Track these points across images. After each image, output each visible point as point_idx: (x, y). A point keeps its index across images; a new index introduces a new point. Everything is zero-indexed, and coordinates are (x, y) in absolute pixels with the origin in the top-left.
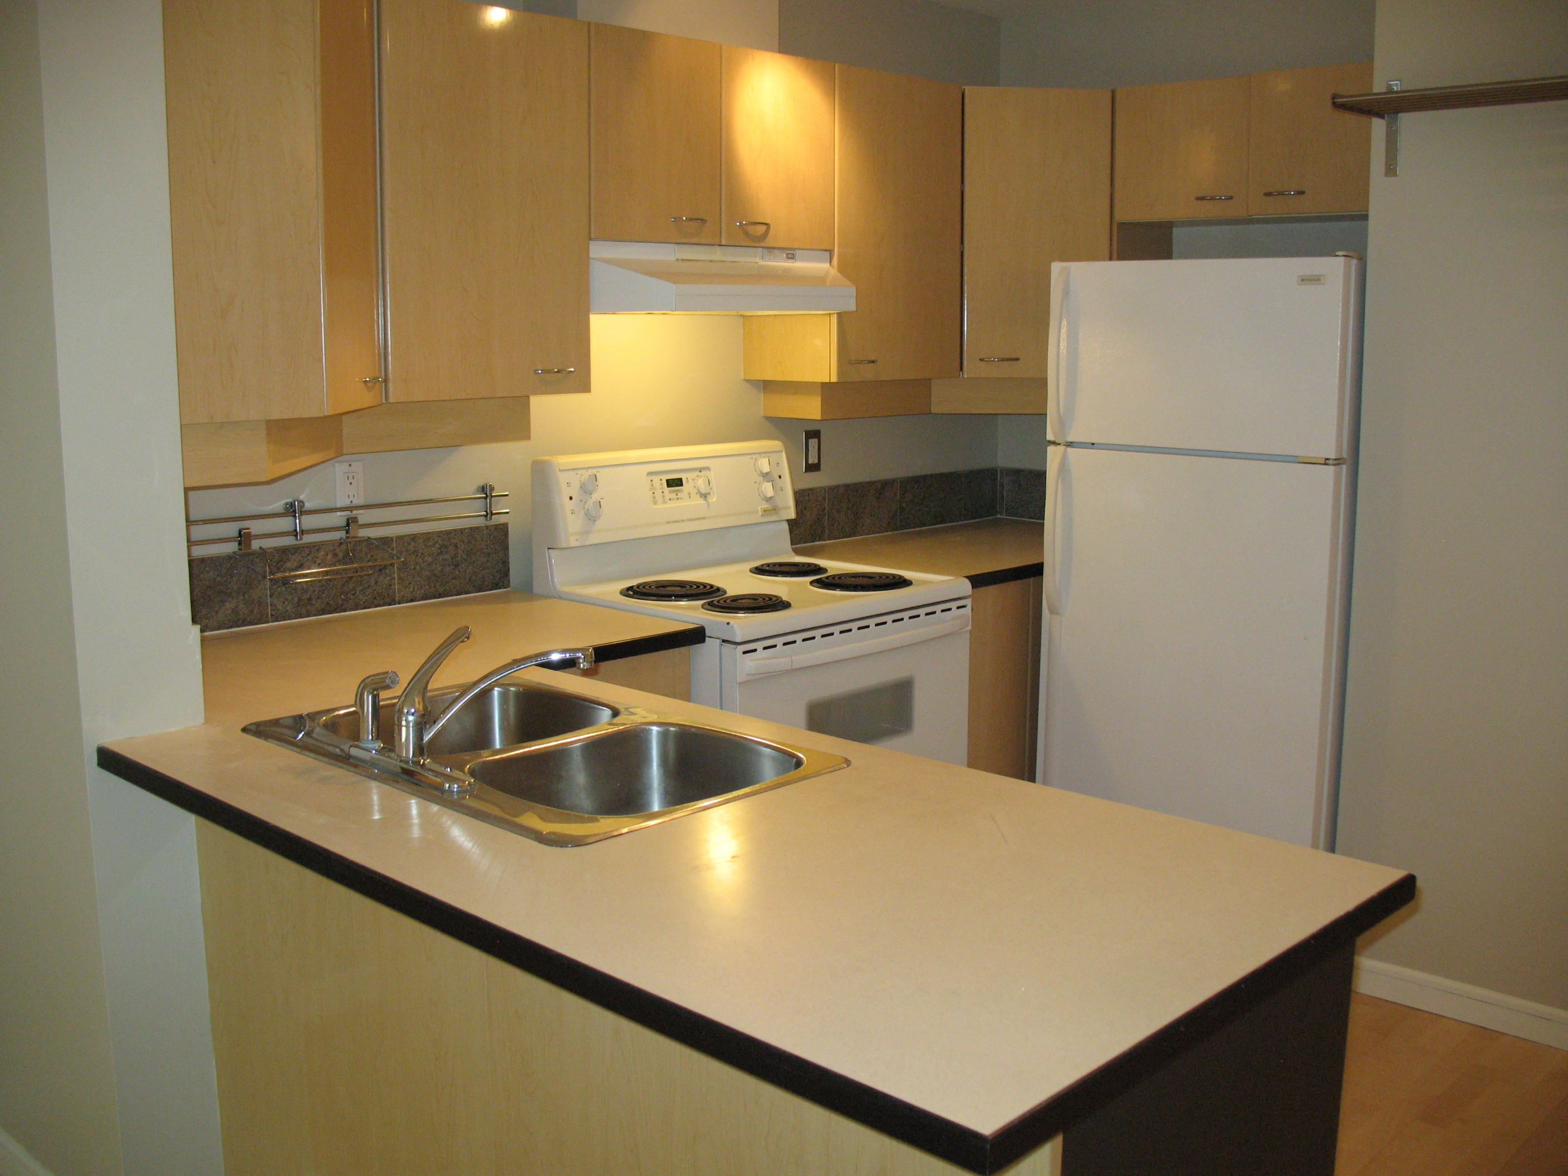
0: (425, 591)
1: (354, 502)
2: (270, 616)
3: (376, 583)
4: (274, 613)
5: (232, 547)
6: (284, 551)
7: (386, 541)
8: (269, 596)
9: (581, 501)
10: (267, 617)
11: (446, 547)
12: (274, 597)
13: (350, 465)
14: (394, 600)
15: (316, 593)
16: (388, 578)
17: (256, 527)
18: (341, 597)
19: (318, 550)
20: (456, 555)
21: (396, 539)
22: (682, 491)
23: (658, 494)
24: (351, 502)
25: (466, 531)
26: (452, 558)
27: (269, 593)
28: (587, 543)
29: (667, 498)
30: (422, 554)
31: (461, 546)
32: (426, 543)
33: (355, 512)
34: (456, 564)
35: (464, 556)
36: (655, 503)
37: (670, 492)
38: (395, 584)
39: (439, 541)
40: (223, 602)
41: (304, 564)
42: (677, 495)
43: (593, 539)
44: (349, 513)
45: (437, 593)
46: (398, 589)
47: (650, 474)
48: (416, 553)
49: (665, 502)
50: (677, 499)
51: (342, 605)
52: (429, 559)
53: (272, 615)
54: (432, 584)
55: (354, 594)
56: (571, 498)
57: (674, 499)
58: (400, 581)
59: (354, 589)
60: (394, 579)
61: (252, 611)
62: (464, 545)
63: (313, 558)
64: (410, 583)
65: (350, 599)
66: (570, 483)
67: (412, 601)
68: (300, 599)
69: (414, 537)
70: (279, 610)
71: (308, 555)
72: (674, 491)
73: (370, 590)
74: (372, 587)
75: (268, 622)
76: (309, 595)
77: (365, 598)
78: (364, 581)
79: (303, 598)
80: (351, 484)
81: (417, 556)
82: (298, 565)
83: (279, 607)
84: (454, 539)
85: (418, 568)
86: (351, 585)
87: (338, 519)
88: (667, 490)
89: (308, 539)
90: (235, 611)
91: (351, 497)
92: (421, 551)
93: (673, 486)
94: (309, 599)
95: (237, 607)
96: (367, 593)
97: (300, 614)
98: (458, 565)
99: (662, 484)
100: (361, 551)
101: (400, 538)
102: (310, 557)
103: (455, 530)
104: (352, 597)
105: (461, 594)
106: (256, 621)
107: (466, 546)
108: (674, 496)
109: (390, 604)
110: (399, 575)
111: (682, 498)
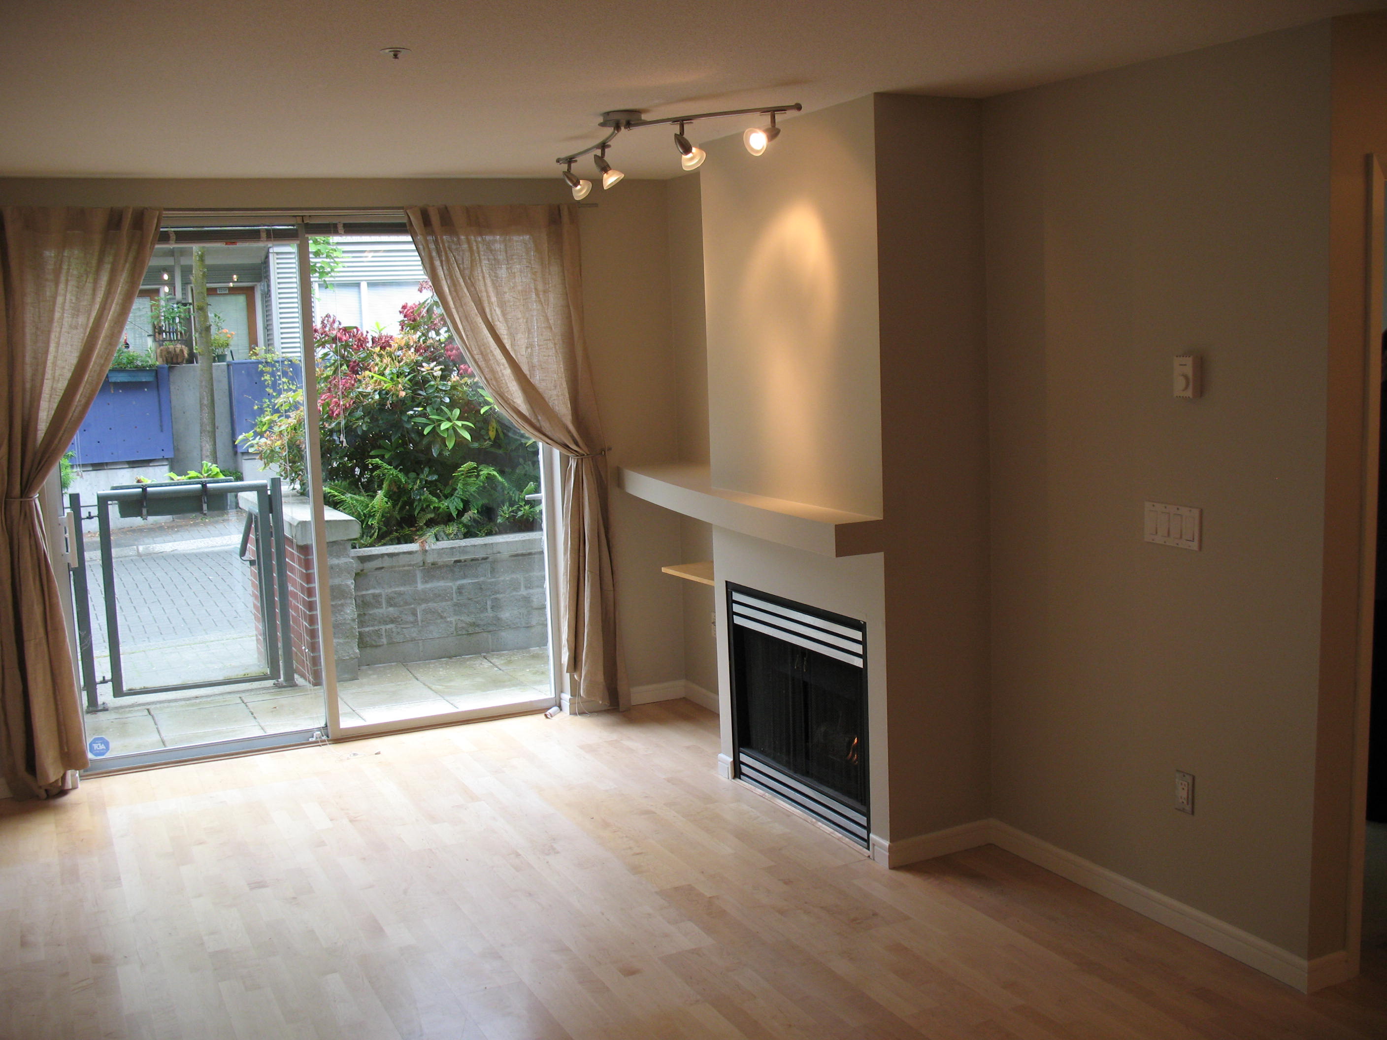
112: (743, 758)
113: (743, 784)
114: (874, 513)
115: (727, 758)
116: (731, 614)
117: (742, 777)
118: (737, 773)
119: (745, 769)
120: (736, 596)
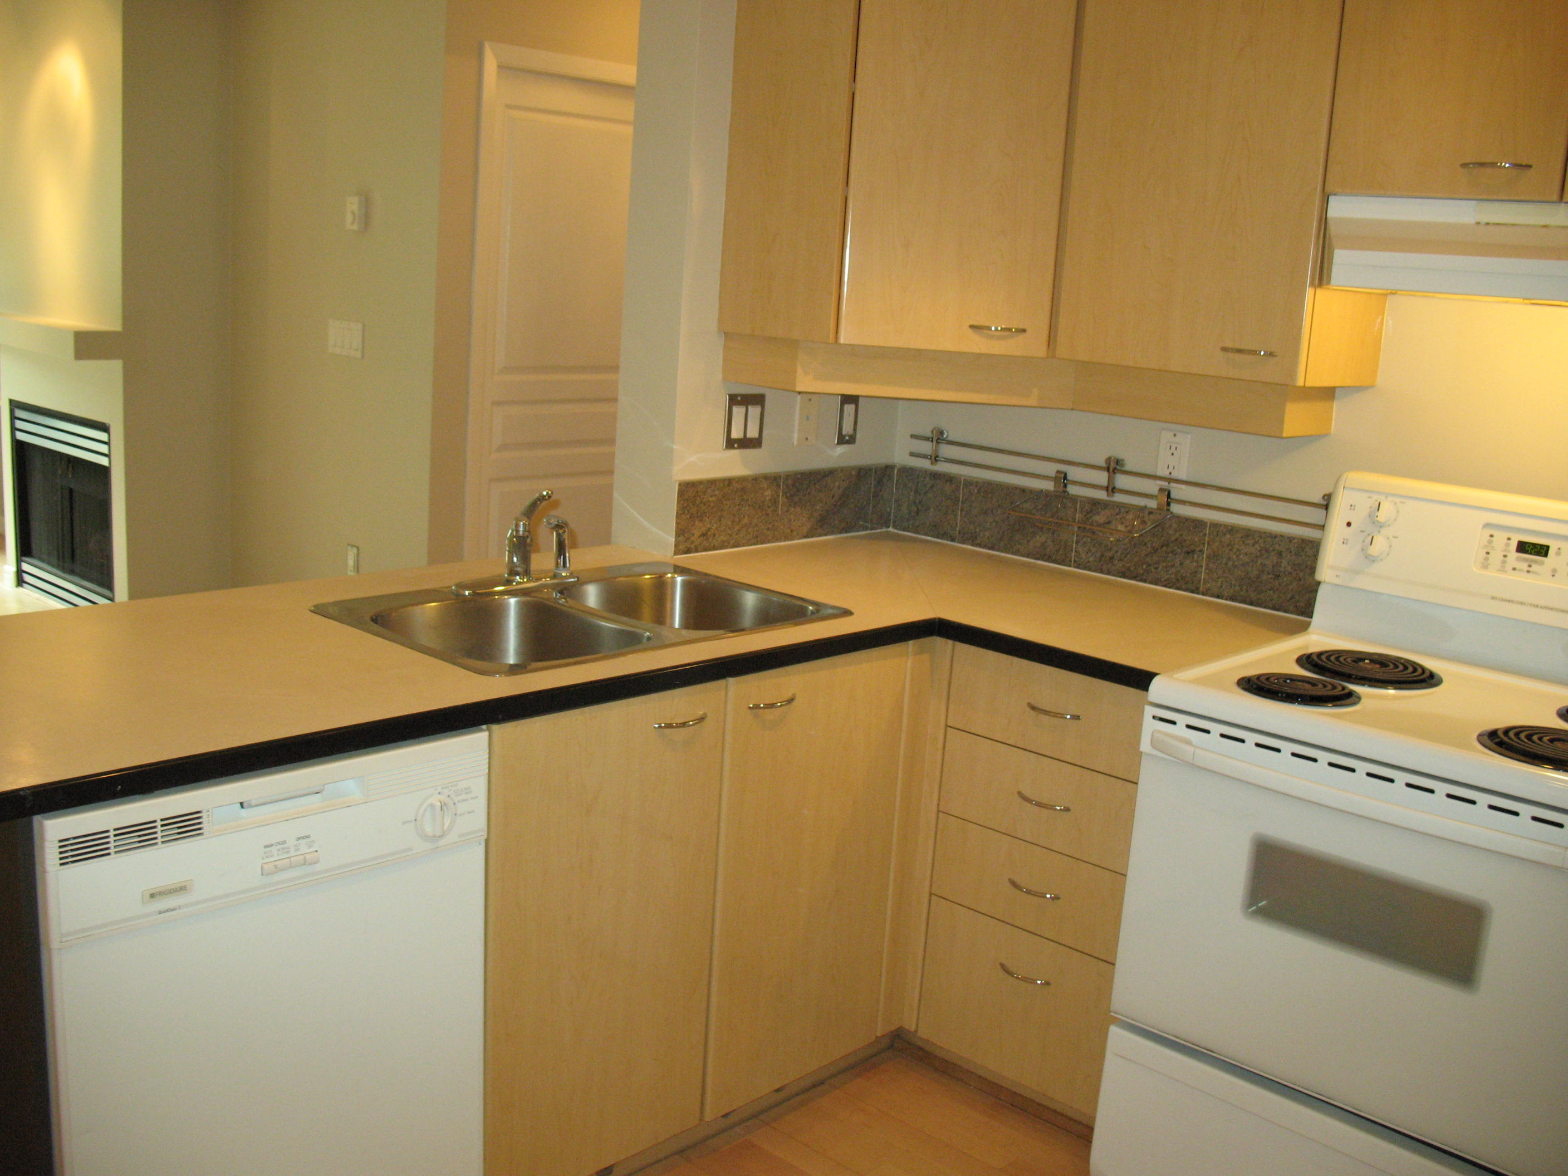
0: (1234, 591)
1: (1172, 474)
2: (1073, 561)
3: (1181, 564)
4: (1077, 559)
5: (1049, 486)
6: (1095, 503)
7: (1198, 524)
8: (1075, 542)
9: (1362, 531)
10: (1070, 561)
11: (1267, 551)
12: (1080, 544)
13: (1175, 435)
14: (1198, 588)
15: (1119, 554)
16: (1195, 564)
17: (1074, 473)
18: (1142, 567)
19: (1127, 512)
20: (1278, 564)
21: (1210, 525)
22: (1543, 563)
23: (1496, 557)
24: (1170, 473)
25: (1296, 541)
26: (1273, 566)
27: (1075, 539)
28: (1353, 585)
29: (1509, 567)
30: (1238, 550)
31: (1286, 556)
32: (1243, 539)
33: (1173, 485)
34: (1278, 574)
35: (1289, 569)
36: (1485, 566)
37: (1518, 559)
38: (1201, 573)
39: (1260, 541)
40: (1034, 534)
41: (1112, 522)
42: (1530, 566)
43: (1360, 582)
44: (1166, 484)
45: (1248, 599)
46: (1204, 580)
47: (1487, 525)
48: (1230, 547)
49: (1502, 569)
50: (1528, 572)
51: (1143, 574)
52: (1246, 559)
53: (1075, 561)
54: (1244, 587)
55: (1156, 568)
56: (1349, 524)
57: (1521, 570)
58: (1207, 571)
59: (1157, 563)
60: (1202, 566)
61: (1058, 551)
62: (1291, 556)
63: (1121, 519)
64: (1218, 578)
65: (1151, 572)
66: (1355, 506)
67: (1218, 597)
68: (1102, 555)
69: (1232, 529)
70: (1082, 558)
71: (1117, 514)
72: (1525, 560)
73: (1173, 570)
74: (1176, 567)
75: (1070, 566)
76: (1111, 553)
77: (1168, 576)
78: (1169, 559)
79: (1106, 554)
80: (1173, 454)
81: (1231, 550)
82: (1107, 521)
83: (1083, 556)
84: (1279, 545)
85: (1230, 563)
86: (1155, 558)
87: (1152, 487)
88: (1513, 554)
89: (1119, 498)
90: (1043, 545)
91: (1171, 468)
92: (1237, 546)
93: (1531, 554)
94: (1112, 558)
95: (1045, 542)
96: (1170, 572)
97: (1101, 569)
98: (1279, 576)
99: (1507, 545)
100: (1171, 526)
101: (1215, 525)
102: (1118, 517)
103: (1282, 536)
104: (1153, 570)
105: (1278, 610)
106: (1059, 561)
107: (1294, 557)
108: (1524, 566)
109: (1192, 592)
110: (1207, 564)
111: (1534, 573)
112: (25, 567)
113: (25, 591)
114: (115, 325)
115: (11, 568)
116: (14, 429)
117: (25, 585)
118: (20, 582)
119: (27, 578)
120: (19, 413)
